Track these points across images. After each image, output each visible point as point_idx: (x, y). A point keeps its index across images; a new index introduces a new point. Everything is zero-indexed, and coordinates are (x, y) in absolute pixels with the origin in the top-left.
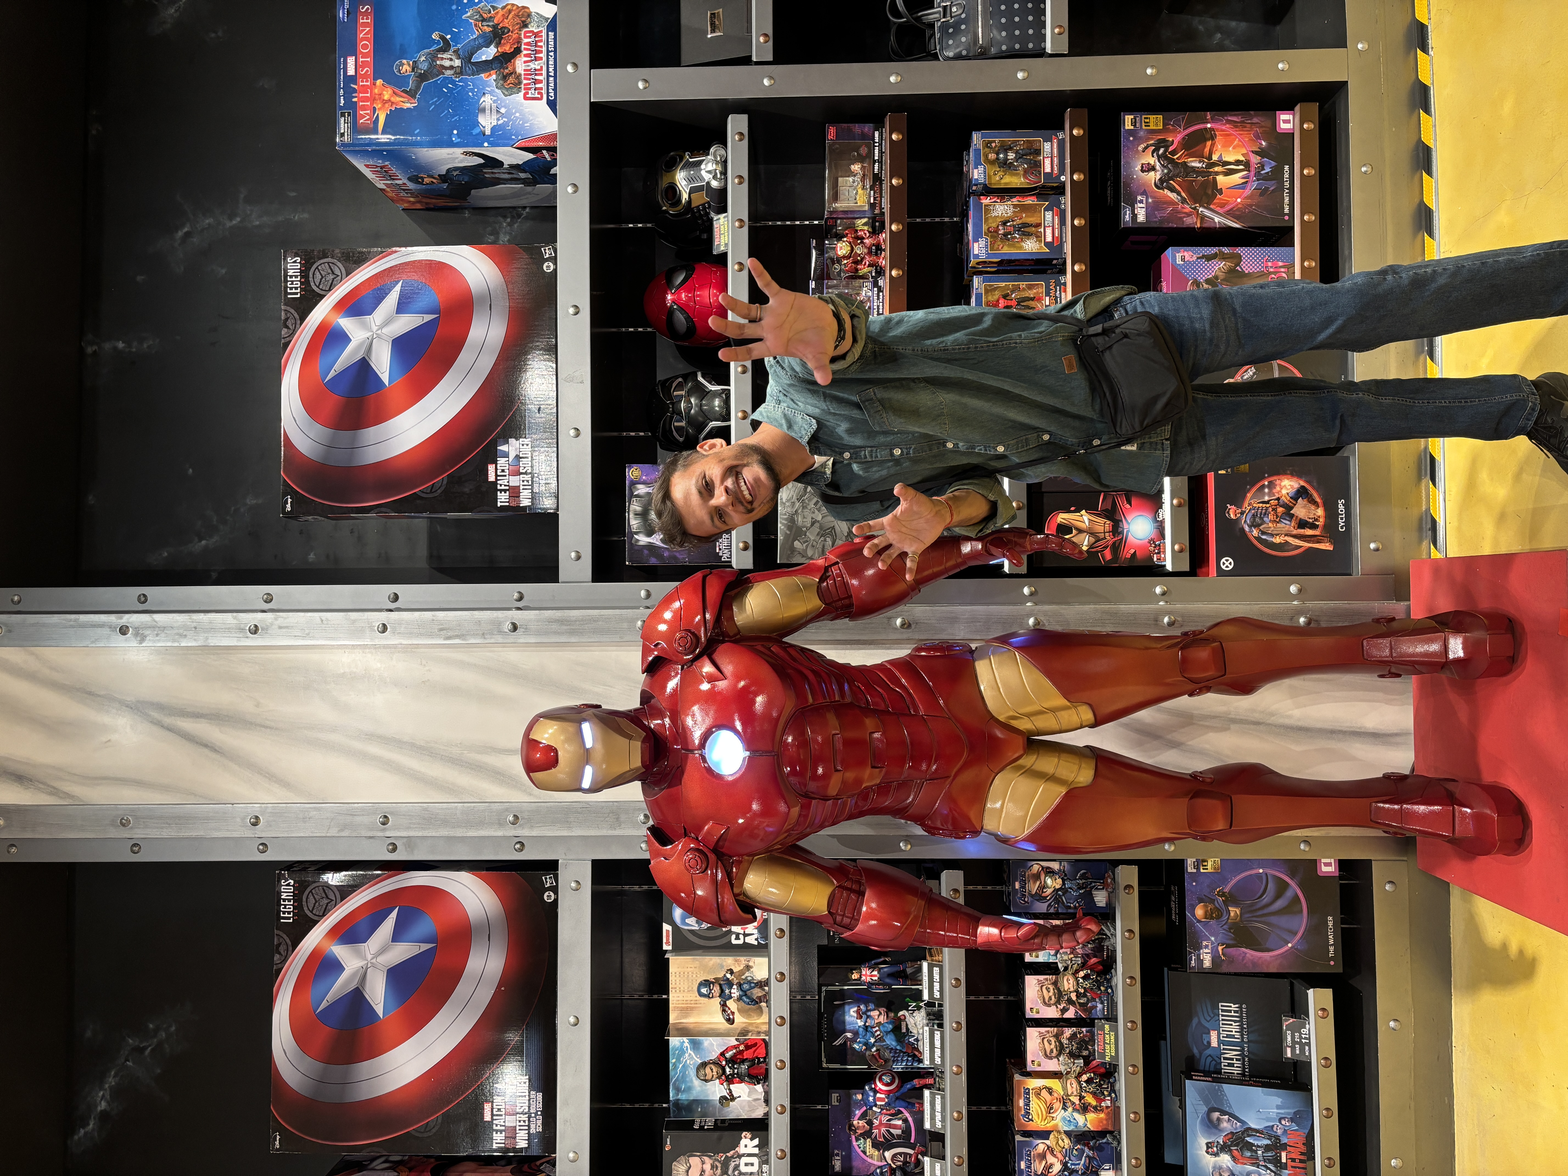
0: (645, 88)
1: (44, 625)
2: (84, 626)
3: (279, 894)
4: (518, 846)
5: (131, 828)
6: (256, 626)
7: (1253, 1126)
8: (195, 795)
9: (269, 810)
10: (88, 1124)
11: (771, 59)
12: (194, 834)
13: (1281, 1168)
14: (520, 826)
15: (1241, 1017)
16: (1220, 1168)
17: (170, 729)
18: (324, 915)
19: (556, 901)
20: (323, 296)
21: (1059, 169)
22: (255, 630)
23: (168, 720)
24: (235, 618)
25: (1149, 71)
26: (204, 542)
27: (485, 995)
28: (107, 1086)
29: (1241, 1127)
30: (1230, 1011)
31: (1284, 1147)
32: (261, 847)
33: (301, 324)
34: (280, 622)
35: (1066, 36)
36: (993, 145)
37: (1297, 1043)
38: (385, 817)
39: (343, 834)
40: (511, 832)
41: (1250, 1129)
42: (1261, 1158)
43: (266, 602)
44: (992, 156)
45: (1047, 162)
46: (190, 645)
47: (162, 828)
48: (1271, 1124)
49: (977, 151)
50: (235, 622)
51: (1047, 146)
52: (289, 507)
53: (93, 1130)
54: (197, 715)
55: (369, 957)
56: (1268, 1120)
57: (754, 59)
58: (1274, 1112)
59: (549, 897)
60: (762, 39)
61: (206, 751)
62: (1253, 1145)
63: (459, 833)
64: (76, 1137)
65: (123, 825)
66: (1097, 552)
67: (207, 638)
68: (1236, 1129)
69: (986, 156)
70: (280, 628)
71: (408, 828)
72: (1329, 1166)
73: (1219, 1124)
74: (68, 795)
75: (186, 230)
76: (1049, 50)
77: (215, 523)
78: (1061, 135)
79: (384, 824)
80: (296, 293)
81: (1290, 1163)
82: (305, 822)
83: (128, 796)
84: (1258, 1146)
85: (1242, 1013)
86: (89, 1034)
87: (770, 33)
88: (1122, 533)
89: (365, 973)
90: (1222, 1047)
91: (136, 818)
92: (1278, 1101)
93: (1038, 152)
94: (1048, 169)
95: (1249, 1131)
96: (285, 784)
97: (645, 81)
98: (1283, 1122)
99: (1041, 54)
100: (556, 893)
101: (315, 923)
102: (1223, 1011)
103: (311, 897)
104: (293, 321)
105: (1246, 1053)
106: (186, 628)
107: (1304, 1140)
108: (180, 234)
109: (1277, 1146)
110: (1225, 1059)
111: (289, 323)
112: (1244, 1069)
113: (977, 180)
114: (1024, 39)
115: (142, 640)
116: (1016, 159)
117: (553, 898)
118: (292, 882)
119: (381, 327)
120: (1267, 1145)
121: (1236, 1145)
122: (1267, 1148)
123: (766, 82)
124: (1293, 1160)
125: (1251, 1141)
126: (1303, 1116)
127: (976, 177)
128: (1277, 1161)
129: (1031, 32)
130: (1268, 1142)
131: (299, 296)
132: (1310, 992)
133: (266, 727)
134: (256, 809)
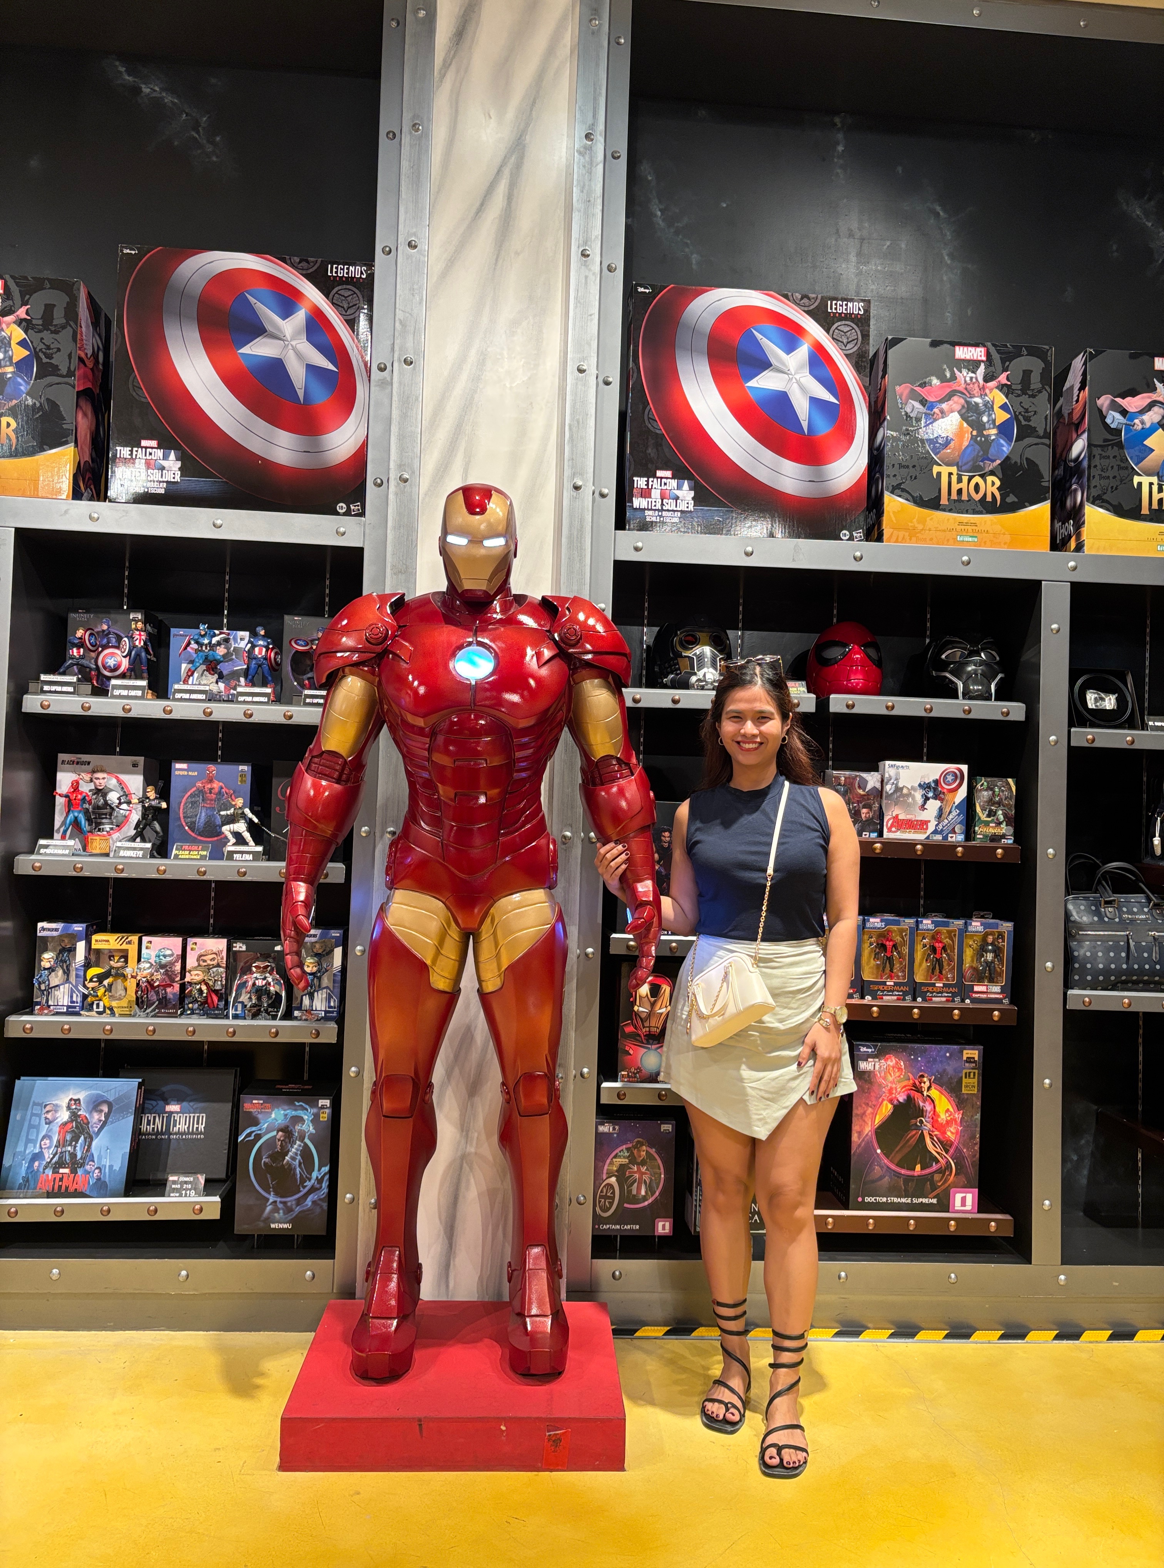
0: (1052, 630)
1: (597, 65)
2: (595, 100)
3: (354, 265)
4: (379, 481)
5: (411, 133)
6: (588, 256)
7: (94, 1143)
8: (438, 192)
9: (422, 258)
10: (129, 75)
11: (1072, 744)
12: (403, 188)
13: (54, 1168)
14: (398, 484)
15: (193, 1133)
16: (56, 1111)
17: (499, 172)
18: (333, 304)
19: (338, 514)
20: (828, 333)
21: (975, 998)
22: (584, 255)
23: (507, 172)
24: (596, 237)
25: (1047, 1081)
26: (659, 213)
27: (255, 445)
28: (164, 94)
29: (94, 1132)
30: (198, 1124)
31: (74, 1171)
32: (387, 249)
33: (804, 311)
34: (591, 277)
35: (1083, 1008)
36: (1000, 941)
37: (182, 1186)
38: (411, 363)
39: (397, 324)
40: (393, 475)
41: (92, 1140)
42: (64, 1149)
43: (609, 266)
44: (990, 939)
45: (983, 989)
46: (574, 195)
47: (410, 161)
48: (96, 1159)
49: (997, 926)
50: (593, 237)
51: (997, 989)
52: (641, 290)
53: (125, 80)
54: (510, 198)
55: (294, 343)
56: (100, 1157)
57: (1073, 730)
58: (106, 1162)
59: (342, 507)
60: (1090, 737)
61: (478, 204)
62: (77, 1142)
63: (394, 429)
64: (117, 63)
65: (414, 125)
66: (632, 1020)
67: (579, 211)
68: (92, 1127)
69: (992, 934)
70: (586, 277)
71: (400, 383)
72: (55, 1211)
73: (97, 1111)
74: (443, 76)
75: (941, 213)
76: (1070, 992)
77: (676, 224)
78: (1006, 1001)
79: (405, 361)
80: (831, 308)
81: (58, 1176)
82: (410, 290)
83: (439, 132)
84: (75, 1147)
85: (196, 1134)
86: (213, 81)
87: (1096, 745)
88: (648, 1043)
89: (280, 339)
90: (165, 1115)
91: (420, 137)
92: (117, 1167)
93: (992, 980)
94: (976, 989)
95: (90, 1139)
96: (444, 274)
97: (1058, 631)
98: (97, 1171)
99: (1067, 985)
100: (345, 514)
101: (327, 295)
102: (198, 1117)
103: (350, 293)
104: (807, 304)
105: (159, 1137)
106: (590, 192)
107: (79, 1190)
108: (938, 208)
109: (75, 1165)
110: (155, 1118)
111: (805, 301)
112: (145, 1135)
113: (971, 925)
114: (1083, 971)
115: (580, 153)
116: (986, 962)
117: (340, 511)
118: (364, 276)
119: (798, 382)
120: (76, 1155)
121: (77, 1127)
122: (73, 1155)
123: (1053, 738)
124: (61, 1180)
125: (80, 1141)
126: (101, 1189)
127: (973, 924)
128: (61, 1164)
129: (1089, 978)
130: (79, 1156)
131: (829, 310)
132: (217, 1199)
133: (497, 260)
134: (423, 246)
